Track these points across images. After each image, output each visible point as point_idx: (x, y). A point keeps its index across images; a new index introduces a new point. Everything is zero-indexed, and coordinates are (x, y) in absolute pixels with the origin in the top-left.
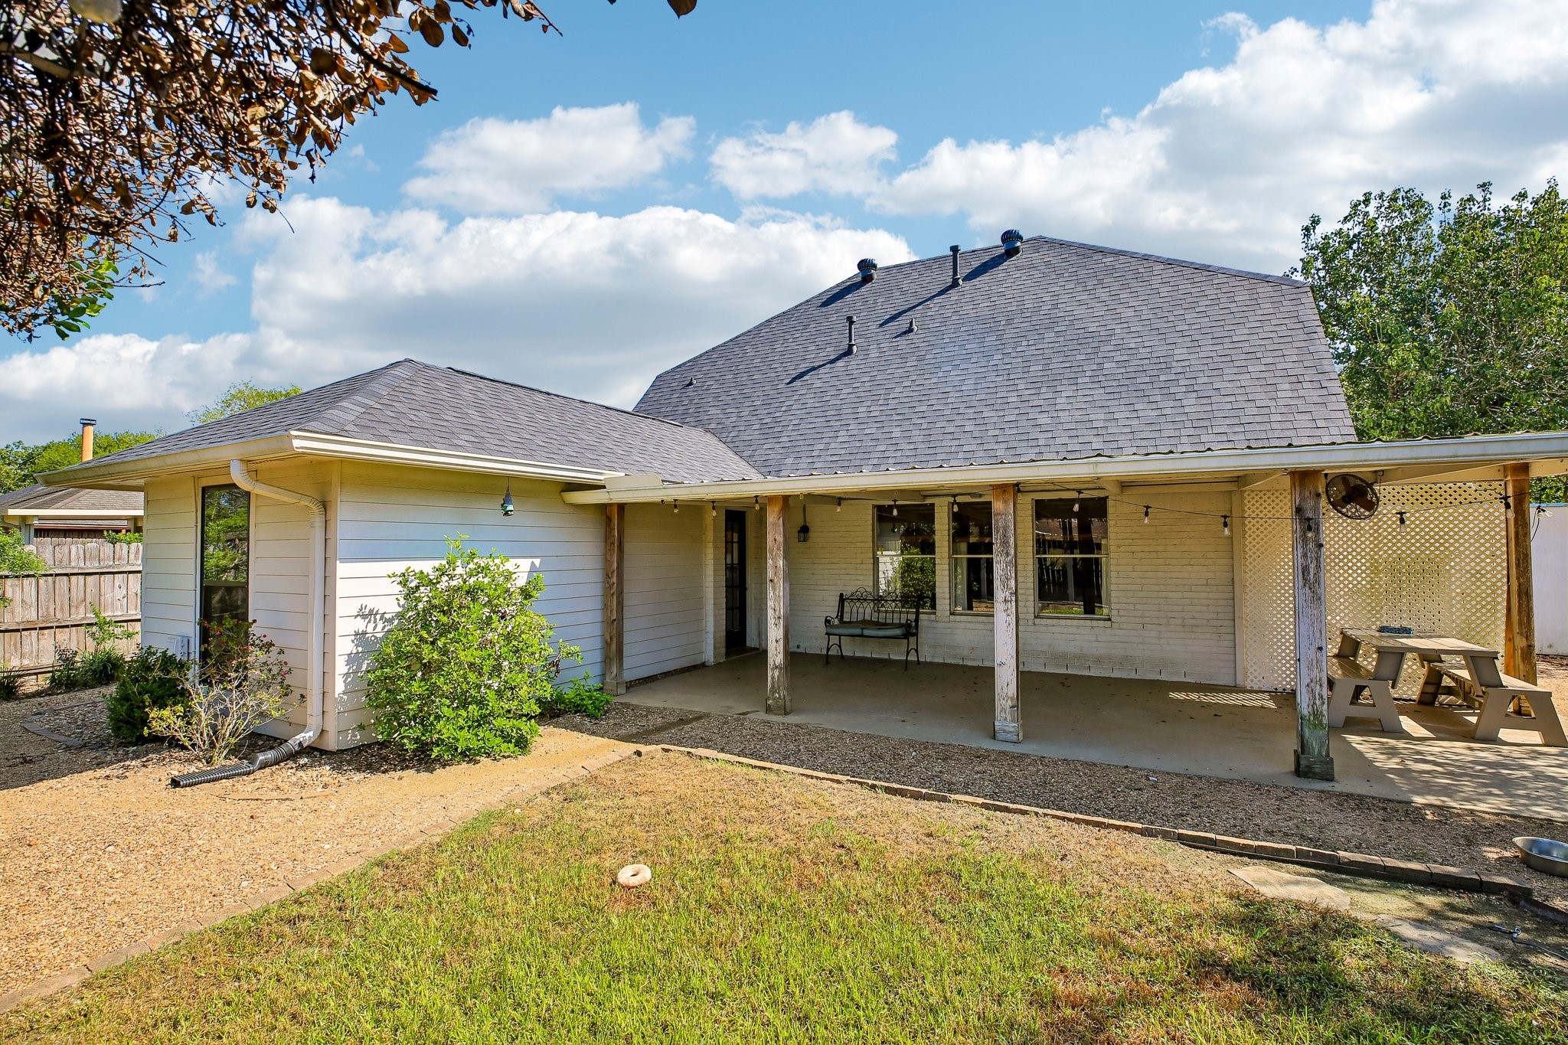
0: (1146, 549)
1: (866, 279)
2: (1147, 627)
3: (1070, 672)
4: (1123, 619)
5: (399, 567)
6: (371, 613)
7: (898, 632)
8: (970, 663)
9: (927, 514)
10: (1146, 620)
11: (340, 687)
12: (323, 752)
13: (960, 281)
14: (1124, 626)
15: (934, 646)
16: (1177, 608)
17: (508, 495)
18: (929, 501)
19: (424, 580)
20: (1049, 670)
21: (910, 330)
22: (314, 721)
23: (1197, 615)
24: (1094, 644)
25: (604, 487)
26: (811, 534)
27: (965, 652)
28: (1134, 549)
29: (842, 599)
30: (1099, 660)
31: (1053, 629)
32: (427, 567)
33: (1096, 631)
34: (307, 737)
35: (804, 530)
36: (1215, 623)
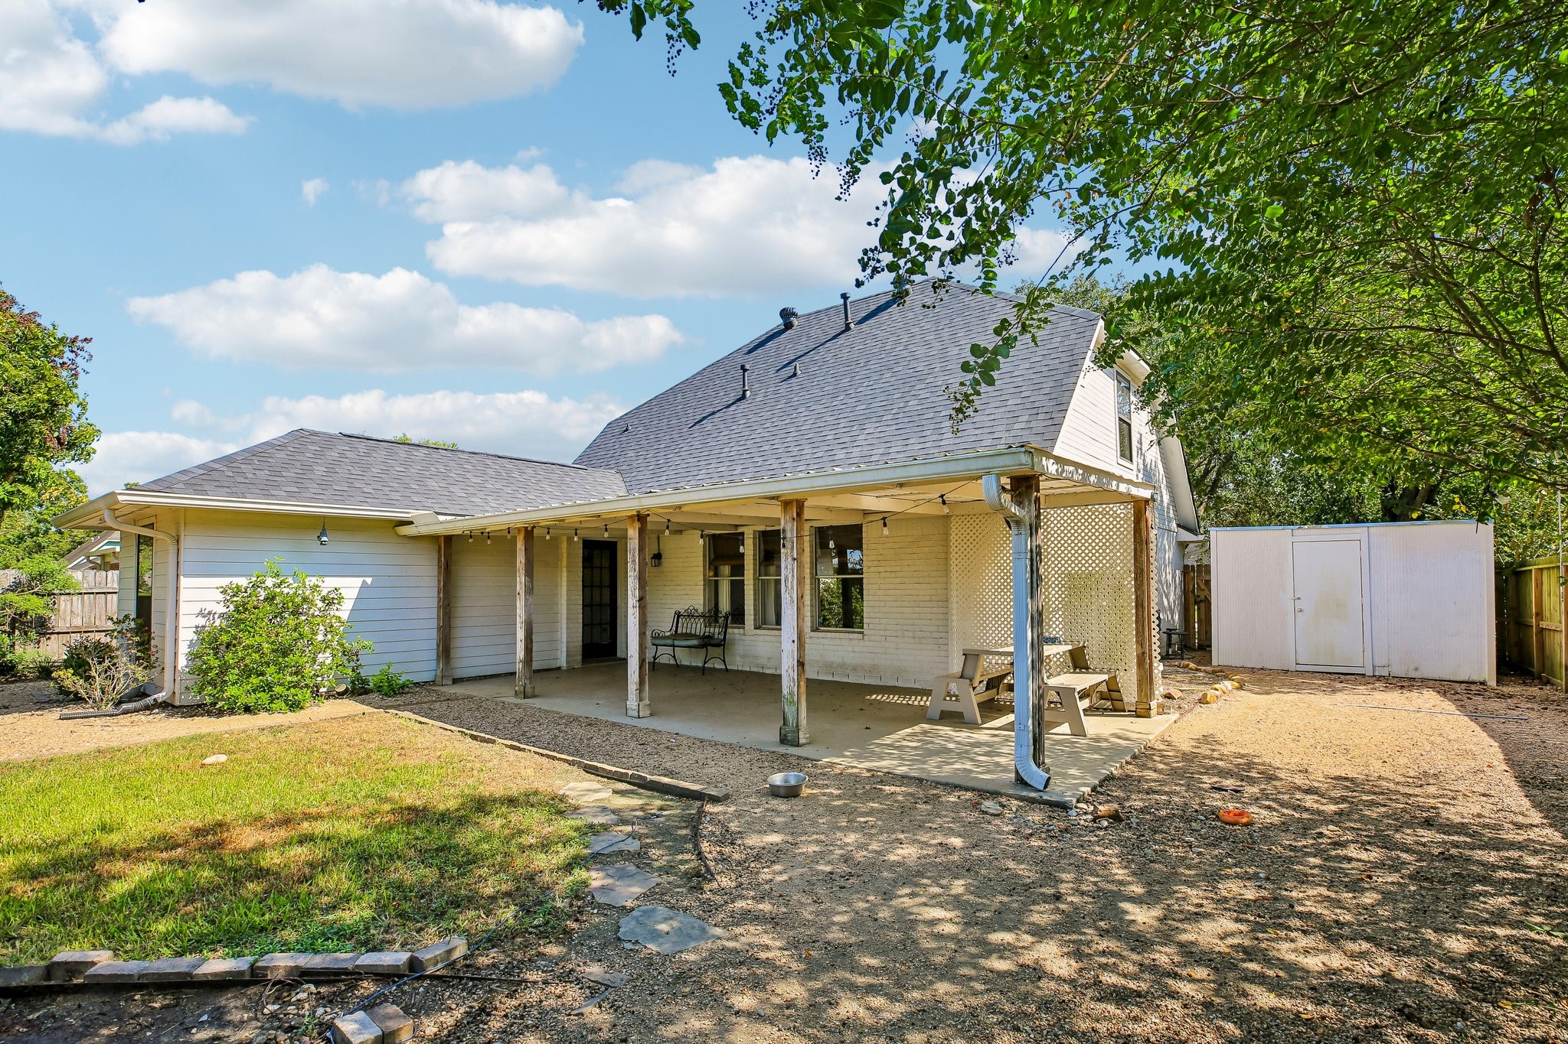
0: (888, 569)
1: (788, 326)
2: (889, 639)
3: (836, 679)
4: (872, 632)
5: (224, 582)
6: (209, 613)
7: (695, 642)
8: (767, 671)
9: (738, 538)
10: (888, 633)
11: (182, 662)
12: (174, 706)
13: (852, 326)
14: (873, 638)
15: (743, 656)
16: (909, 622)
17: (324, 530)
18: (740, 530)
19: (237, 590)
20: (821, 677)
21: (795, 375)
22: (168, 684)
23: (924, 628)
24: (852, 654)
25: (412, 523)
26: (663, 560)
27: (764, 661)
28: (881, 569)
29: (678, 615)
30: (855, 669)
31: (823, 641)
32: (243, 582)
33: (853, 642)
34: (161, 696)
35: (658, 557)
36: (936, 635)
